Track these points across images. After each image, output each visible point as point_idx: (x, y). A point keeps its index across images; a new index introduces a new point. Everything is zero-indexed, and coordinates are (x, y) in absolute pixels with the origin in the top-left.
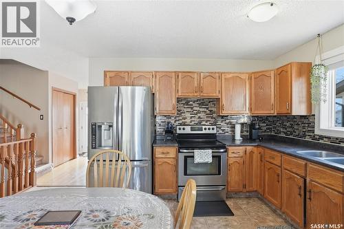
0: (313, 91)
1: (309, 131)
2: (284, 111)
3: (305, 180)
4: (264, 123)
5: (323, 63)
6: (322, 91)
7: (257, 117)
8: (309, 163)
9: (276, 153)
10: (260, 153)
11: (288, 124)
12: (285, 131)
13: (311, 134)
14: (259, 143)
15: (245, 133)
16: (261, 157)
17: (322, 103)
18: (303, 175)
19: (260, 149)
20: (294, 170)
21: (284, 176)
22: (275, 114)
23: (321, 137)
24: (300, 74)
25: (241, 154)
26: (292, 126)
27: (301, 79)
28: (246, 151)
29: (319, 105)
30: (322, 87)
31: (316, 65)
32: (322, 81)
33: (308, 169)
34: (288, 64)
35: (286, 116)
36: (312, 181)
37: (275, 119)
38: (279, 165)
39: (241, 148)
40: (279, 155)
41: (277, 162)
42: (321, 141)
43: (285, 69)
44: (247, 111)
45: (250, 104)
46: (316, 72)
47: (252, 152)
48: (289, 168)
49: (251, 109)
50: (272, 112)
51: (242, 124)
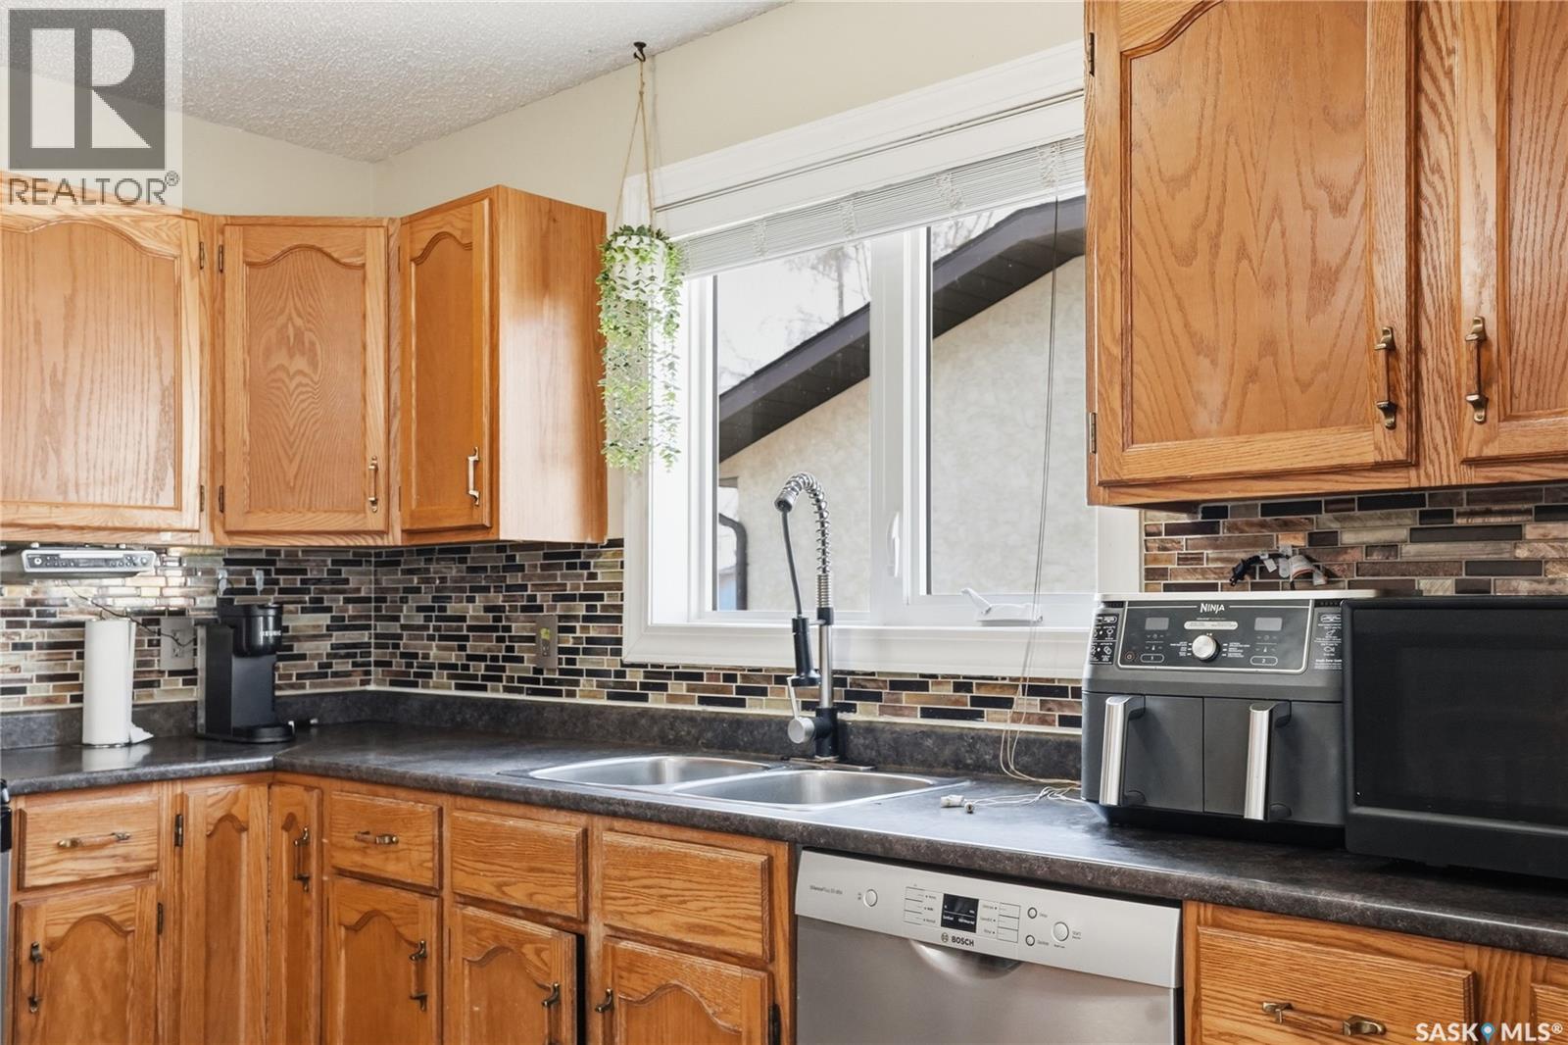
0: (613, 390)
1: (594, 645)
2: (451, 514)
3: (581, 942)
4: (318, 607)
5: (661, 223)
6: (658, 394)
7: (268, 560)
8: (599, 823)
9: (403, 803)
10: (290, 823)
11: (474, 610)
12: (453, 657)
13: (607, 663)
14: (282, 754)
15: (171, 692)
16: (301, 847)
17: (657, 464)
18: (572, 910)
19: (295, 795)
20: (517, 895)
21: (462, 950)
22: (395, 539)
23: (658, 677)
24: (542, 280)
25: (142, 850)
26: (495, 625)
27: (547, 311)
28: (179, 821)
29: (643, 475)
30: (658, 370)
31: (627, 231)
32: (657, 333)
33: (596, 865)
34: (475, 198)
35: (463, 550)
36: (618, 933)
37: (391, 579)
38: (426, 879)
39: (140, 798)
40: (423, 807)
41: (410, 861)
42: (656, 702)
43: (455, 224)
44: (191, 515)
45: (216, 459)
46: (625, 269)
47: (228, 827)
48: (486, 888)
49: (217, 499)
50: (375, 521)
51: (148, 620)
